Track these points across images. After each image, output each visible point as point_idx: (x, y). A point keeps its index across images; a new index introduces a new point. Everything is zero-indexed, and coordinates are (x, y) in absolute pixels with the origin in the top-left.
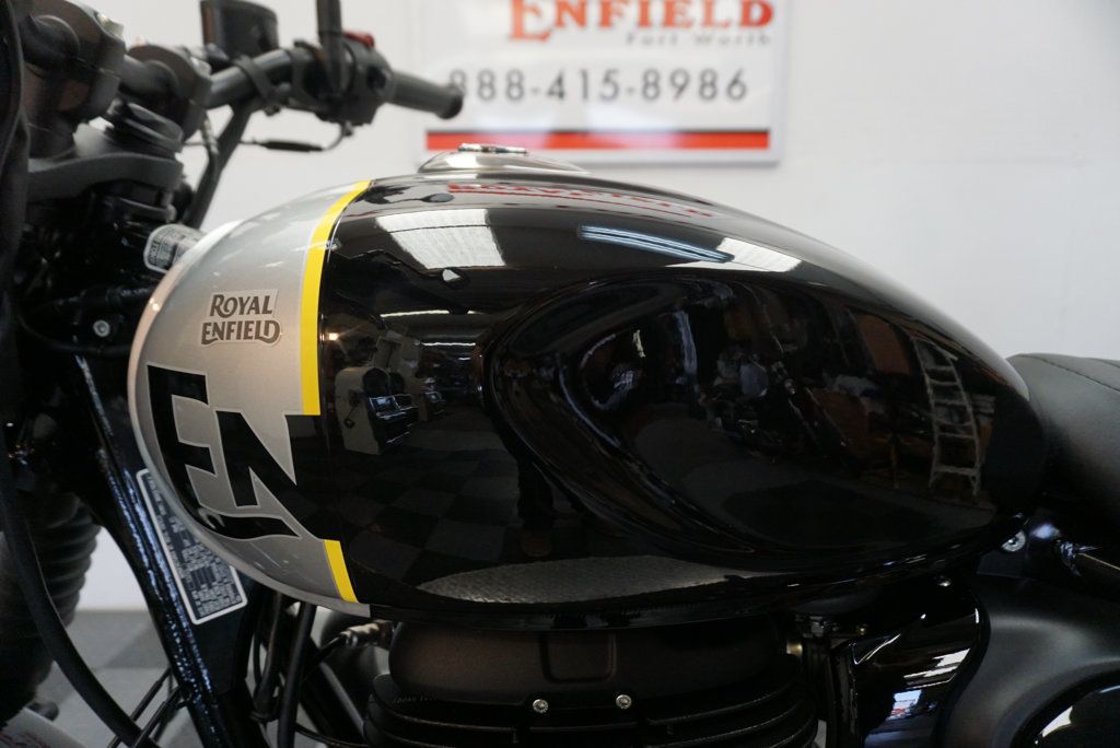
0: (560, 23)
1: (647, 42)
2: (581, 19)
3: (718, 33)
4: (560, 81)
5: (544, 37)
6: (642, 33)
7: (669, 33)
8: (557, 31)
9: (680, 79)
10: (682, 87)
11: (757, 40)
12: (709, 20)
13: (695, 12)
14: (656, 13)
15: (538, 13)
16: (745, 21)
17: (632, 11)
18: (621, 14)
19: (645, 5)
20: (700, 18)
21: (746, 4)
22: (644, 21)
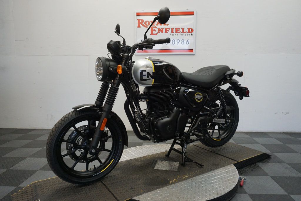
0: (159, 32)
1: (173, 35)
2: (162, 32)
3: (185, 34)
5: (156, 34)
6: (172, 34)
8: (158, 34)
9: (178, 41)
10: (179, 42)
11: (191, 35)
12: (183, 32)
13: (181, 30)
14: (174, 31)
15: (155, 31)
16: (189, 32)
17: (170, 30)
18: (169, 31)
19: (172, 29)
20: (181, 32)
21: (189, 29)
22: (172, 32)
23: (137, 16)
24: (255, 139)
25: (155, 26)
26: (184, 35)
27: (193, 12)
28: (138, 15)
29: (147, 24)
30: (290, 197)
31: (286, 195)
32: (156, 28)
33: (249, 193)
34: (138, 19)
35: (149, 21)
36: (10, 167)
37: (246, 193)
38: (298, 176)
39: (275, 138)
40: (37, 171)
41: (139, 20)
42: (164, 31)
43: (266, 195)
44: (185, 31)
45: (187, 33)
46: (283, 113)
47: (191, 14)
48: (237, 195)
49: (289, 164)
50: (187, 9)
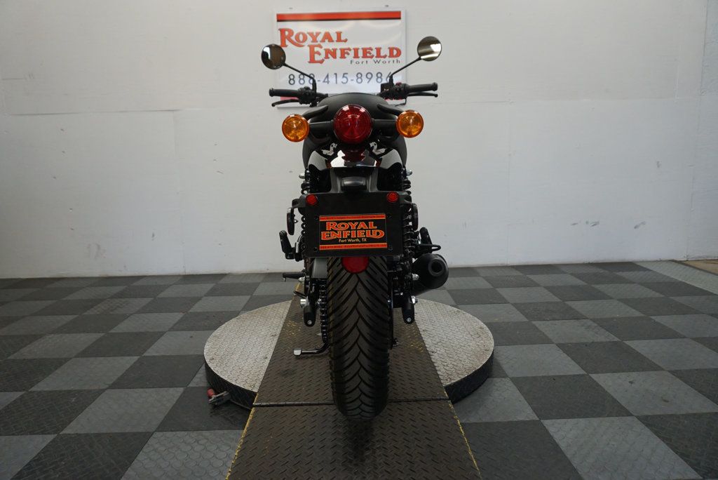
0: (327, 57)
1: (358, 63)
2: (334, 56)
3: (382, 59)
4: (327, 76)
5: (321, 62)
7: (365, 60)
8: (326, 60)
9: (369, 76)
10: (370, 79)
11: (395, 62)
12: (379, 55)
13: (374, 52)
14: (360, 53)
15: (319, 54)
16: (391, 55)
17: (352, 53)
18: (348, 54)
19: (356, 50)
20: (375, 55)
21: (391, 50)
22: (356, 56)
23: (278, 21)
24: (532, 277)
25: (319, 43)
26: (381, 63)
27: (399, 13)
28: (281, 18)
29: (301, 38)
30: (590, 377)
31: (583, 375)
32: (321, 47)
33: (511, 376)
34: (282, 27)
35: (306, 32)
36: (9, 355)
37: (505, 376)
38: (608, 340)
39: (572, 274)
40: (71, 359)
41: (282, 31)
42: (338, 53)
43: (543, 377)
44: (382, 54)
45: (387, 59)
46: (587, 223)
47: (395, 16)
48: (489, 380)
49: (594, 320)
50: (387, 6)
